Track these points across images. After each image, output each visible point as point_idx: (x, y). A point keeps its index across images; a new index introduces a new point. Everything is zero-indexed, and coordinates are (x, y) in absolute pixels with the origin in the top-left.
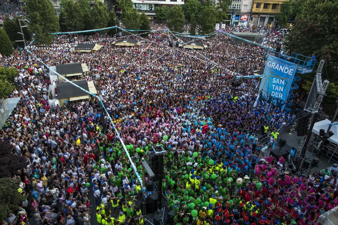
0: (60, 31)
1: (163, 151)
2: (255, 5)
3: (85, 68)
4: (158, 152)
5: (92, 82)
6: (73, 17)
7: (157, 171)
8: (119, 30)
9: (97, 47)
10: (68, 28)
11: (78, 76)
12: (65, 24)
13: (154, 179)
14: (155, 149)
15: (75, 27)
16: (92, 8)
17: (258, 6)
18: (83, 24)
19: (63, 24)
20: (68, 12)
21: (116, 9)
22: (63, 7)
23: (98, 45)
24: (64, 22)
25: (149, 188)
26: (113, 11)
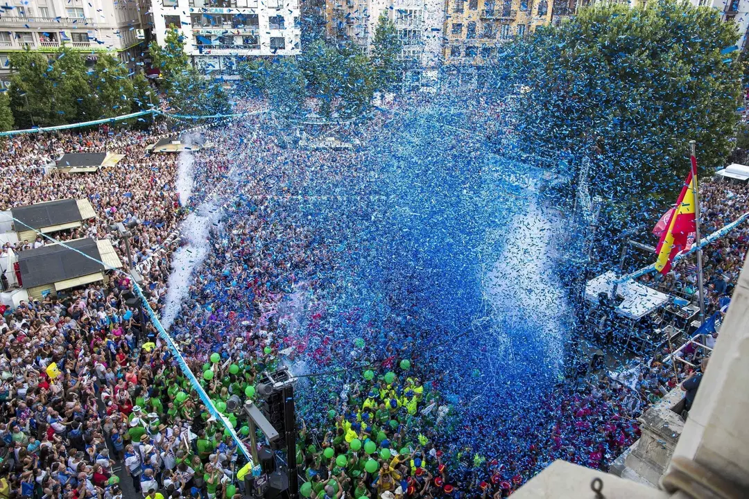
0: (13, 127)
1: (291, 380)
2: (448, 51)
3: (86, 209)
4: (280, 384)
5: (107, 242)
6: (45, 94)
7: (283, 424)
8: (160, 118)
9: (111, 160)
10: (35, 118)
11: (69, 229)
12: (26, 108)
13: (276, 444)
14: (274, 377)
15: (52, 116)
16: (91, 70)
17: (454, 52)
18: (71, 109)
19: (21, 109)
20: (32, 81)
21: (149, 71)
22: (16, 69)
23: (113, 154)
24: (23, 106)
25: (268, 466)
26: (142, 76)
